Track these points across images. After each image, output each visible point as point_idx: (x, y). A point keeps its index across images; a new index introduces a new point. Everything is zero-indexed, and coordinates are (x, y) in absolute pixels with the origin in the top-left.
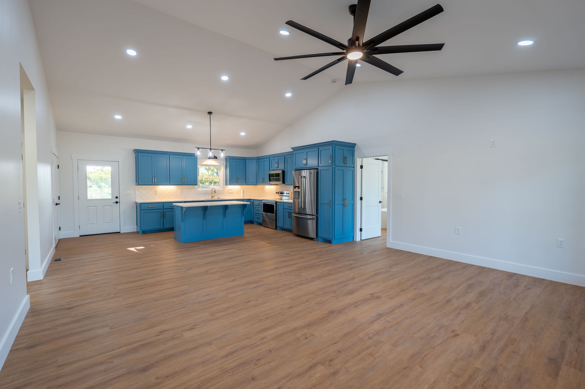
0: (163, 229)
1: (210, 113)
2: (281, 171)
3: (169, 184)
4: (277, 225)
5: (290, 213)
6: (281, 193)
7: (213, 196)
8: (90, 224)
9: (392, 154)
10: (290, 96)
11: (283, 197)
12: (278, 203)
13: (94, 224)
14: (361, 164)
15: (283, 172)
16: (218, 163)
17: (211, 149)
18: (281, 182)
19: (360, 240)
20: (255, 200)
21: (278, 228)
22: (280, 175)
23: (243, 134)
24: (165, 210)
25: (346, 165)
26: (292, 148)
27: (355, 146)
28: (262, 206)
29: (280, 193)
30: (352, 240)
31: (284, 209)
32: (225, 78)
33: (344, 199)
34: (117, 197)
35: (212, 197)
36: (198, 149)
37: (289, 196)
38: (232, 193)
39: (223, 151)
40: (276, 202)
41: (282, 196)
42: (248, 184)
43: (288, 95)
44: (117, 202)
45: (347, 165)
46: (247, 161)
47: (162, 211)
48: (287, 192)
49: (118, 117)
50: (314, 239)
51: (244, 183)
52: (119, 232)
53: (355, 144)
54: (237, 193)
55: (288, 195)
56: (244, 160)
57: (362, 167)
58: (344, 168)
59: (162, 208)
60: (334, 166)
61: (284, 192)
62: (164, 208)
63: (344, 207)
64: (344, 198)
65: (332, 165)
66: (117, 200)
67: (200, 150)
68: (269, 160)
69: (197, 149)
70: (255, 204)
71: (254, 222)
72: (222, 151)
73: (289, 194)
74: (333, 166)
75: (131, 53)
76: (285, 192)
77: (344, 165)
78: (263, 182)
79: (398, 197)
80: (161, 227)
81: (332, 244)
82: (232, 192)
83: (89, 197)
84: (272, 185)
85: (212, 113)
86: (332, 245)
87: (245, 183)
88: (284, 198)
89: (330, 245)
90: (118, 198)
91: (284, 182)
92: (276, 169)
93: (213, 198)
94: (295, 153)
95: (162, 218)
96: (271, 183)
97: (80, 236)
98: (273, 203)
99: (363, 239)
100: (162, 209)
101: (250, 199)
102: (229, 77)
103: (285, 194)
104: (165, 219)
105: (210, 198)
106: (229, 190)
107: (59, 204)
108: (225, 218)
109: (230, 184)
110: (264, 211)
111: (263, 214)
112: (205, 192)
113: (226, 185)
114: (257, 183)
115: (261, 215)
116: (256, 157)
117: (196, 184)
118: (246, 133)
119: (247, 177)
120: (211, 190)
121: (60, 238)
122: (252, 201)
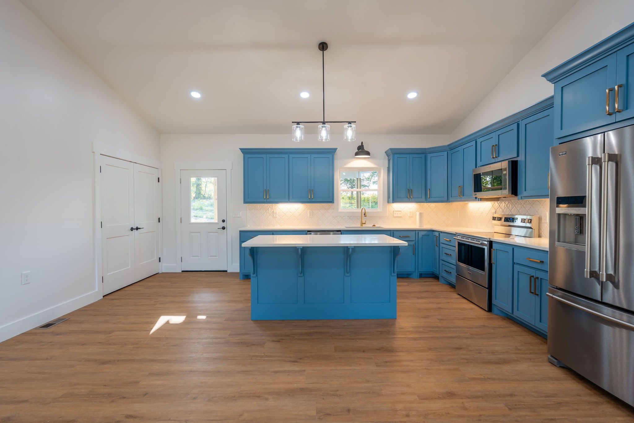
1: (323, 46)
2: (507, 162)
3: (288, 201)
4: (493, 302)
5: (535, 282)
6: (507, 220)
7: (364, 222)
8: (193, 256)
11: (513, 228)
12: (494, 246)
13: (198, 256)
15: (514, 165)
16: (374, 163)
17: (324, 123)
18: (506, 192)
20: (441, 232)
21: (494, 309)
22: (504, 172)
23: (412, 95)
26: (544, 76)
28: (455, 247)
29: (503, 219)
31: (514, 263)
34: (224, 221)
35: (362, 224)
36: (298, 123)
37: (530, 228)
38: (400, 217)
39: (351, 124)
40: (491, 243)
41: (509, 226)
42: (430, 200)
44: (224, 228)
46: (429, 156)
48: (524, 217)
49: (196, 95)
51: (422, 198)
52: (226, 271)
54: (409, 217)
55: (528, 225)
56: (422, 154)
61: (516, 217)
66: (224, 224)
67: (302, 125)
68: (475, 144)
69: (295, 125)
70: (441, 241)
71: (439, 278)
72: (349, 124)
73: (530, 221)
76: (519, 217)
78: (462, 196)
82: (399, 215)
83: (193, 220)
84: (481, 200)
87: (424, 198)
88: (515, 231)
90: (226, 221)
91: (514, 191)
92: (494, 160)
93: (364, 225)
96: (479, 195)
97: (183, 271)
98: (482, 244)
101: (433, 231)
103: (518, 223)
105: (356, 225)
106: (395, 212)
107: (140, 228)
108: (349, 275)
109: (394, 201)
110: (460, 260)
111: (457, 265)
112: (351, 216)
113: (388, 202)
114: (450, 199)
115: (454, 267)
116: (448, 145)
117: (332, 201)
118: (418, 93)
119: (429, 187)
120: (361, 211)
121: (160, 272)
122: (437, 234)
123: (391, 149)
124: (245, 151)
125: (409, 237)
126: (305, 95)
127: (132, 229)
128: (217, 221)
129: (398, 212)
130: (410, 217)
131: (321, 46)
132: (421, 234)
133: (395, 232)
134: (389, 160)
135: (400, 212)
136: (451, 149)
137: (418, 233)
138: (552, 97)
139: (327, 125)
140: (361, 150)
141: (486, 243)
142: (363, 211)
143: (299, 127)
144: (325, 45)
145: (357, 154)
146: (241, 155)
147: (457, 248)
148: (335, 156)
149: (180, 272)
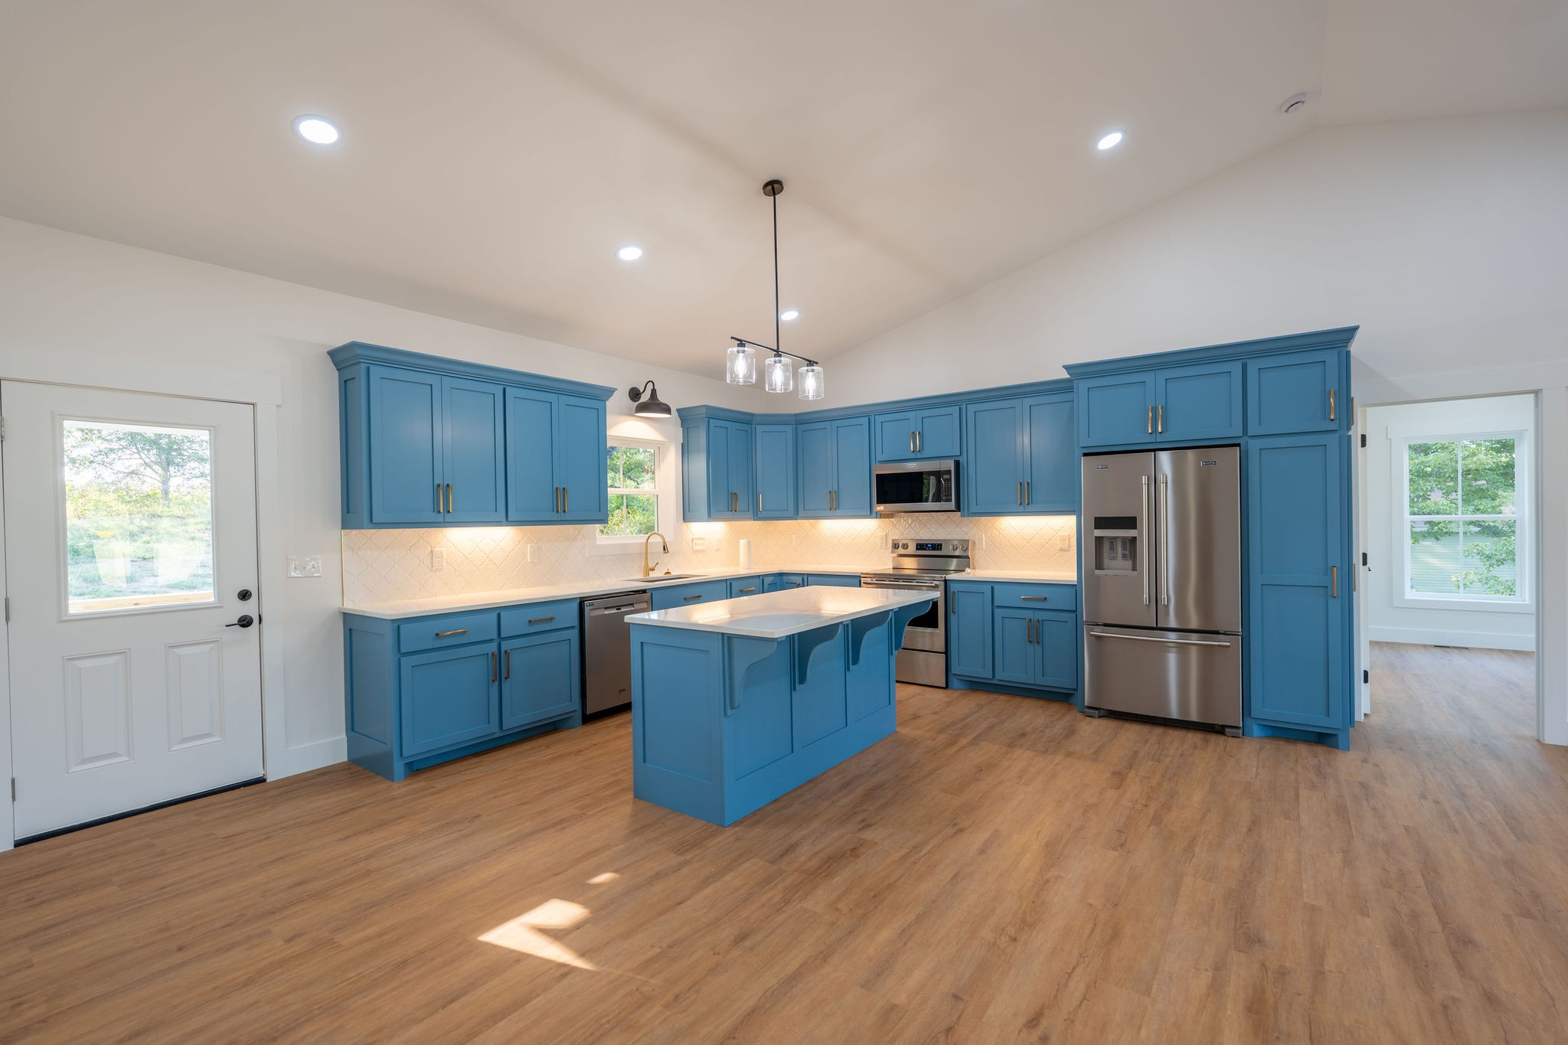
0: (496, 736)
1: (773, 187)
2: (949, 462)
3: (504, 520)
4: (952, 672)
7: (651, 565)
8: (85, 761)
12: (953, 587)
13: (115, 755)
15: (957, 464)
17: (778, 353)
19: (1363, 715)
21: (953, 682)
22: (945, 476)
24: (505, 646)
26: (1067, 368)
29: (911, 546)
31: (994, 607)
34: (244, 595)
35: (648, 572)
36: (741, 343)
38: (703, 551)
40: (946, 583)
42: (766, 514)
43: (1110, 141)
44: (245, 622)
46: (759, 429)
47: (492, 648)
50: (1227, 730)
51: (747, 510)
52: (259, 782)
54: (716, 550)
57: (1364, 441)
59: (495, 636)
62: (502, 636)
65: (1341, 428)
66: (249, 608)
68: (867, 423)
73: (966, 548)
74: (1341, 432)
80: (492, 729)
82: (703, 548)
85: (778, 182)
87: (751, 510)
90: (255, 596)
91: (958, 506)
92: (913, 456)
93: (651, 575)
94: (1082, 386)
95: (497, 683)
97: (18, 844)
100: (491, 641)
101: (784, 574)
104: (506, 686)
105: (637, 576)
106: (694, 541)
113: (684, 520)
114: (801, 512)
117: (604, 520)
119: (760, 490)
120: (645, 541)
122: (796, 580)
128: (209, 599)
129: (700, 541)
131: (770, 187)
135: (702, 541)
143: (744, 352)
144: (776, 186)
149: (12, 847)
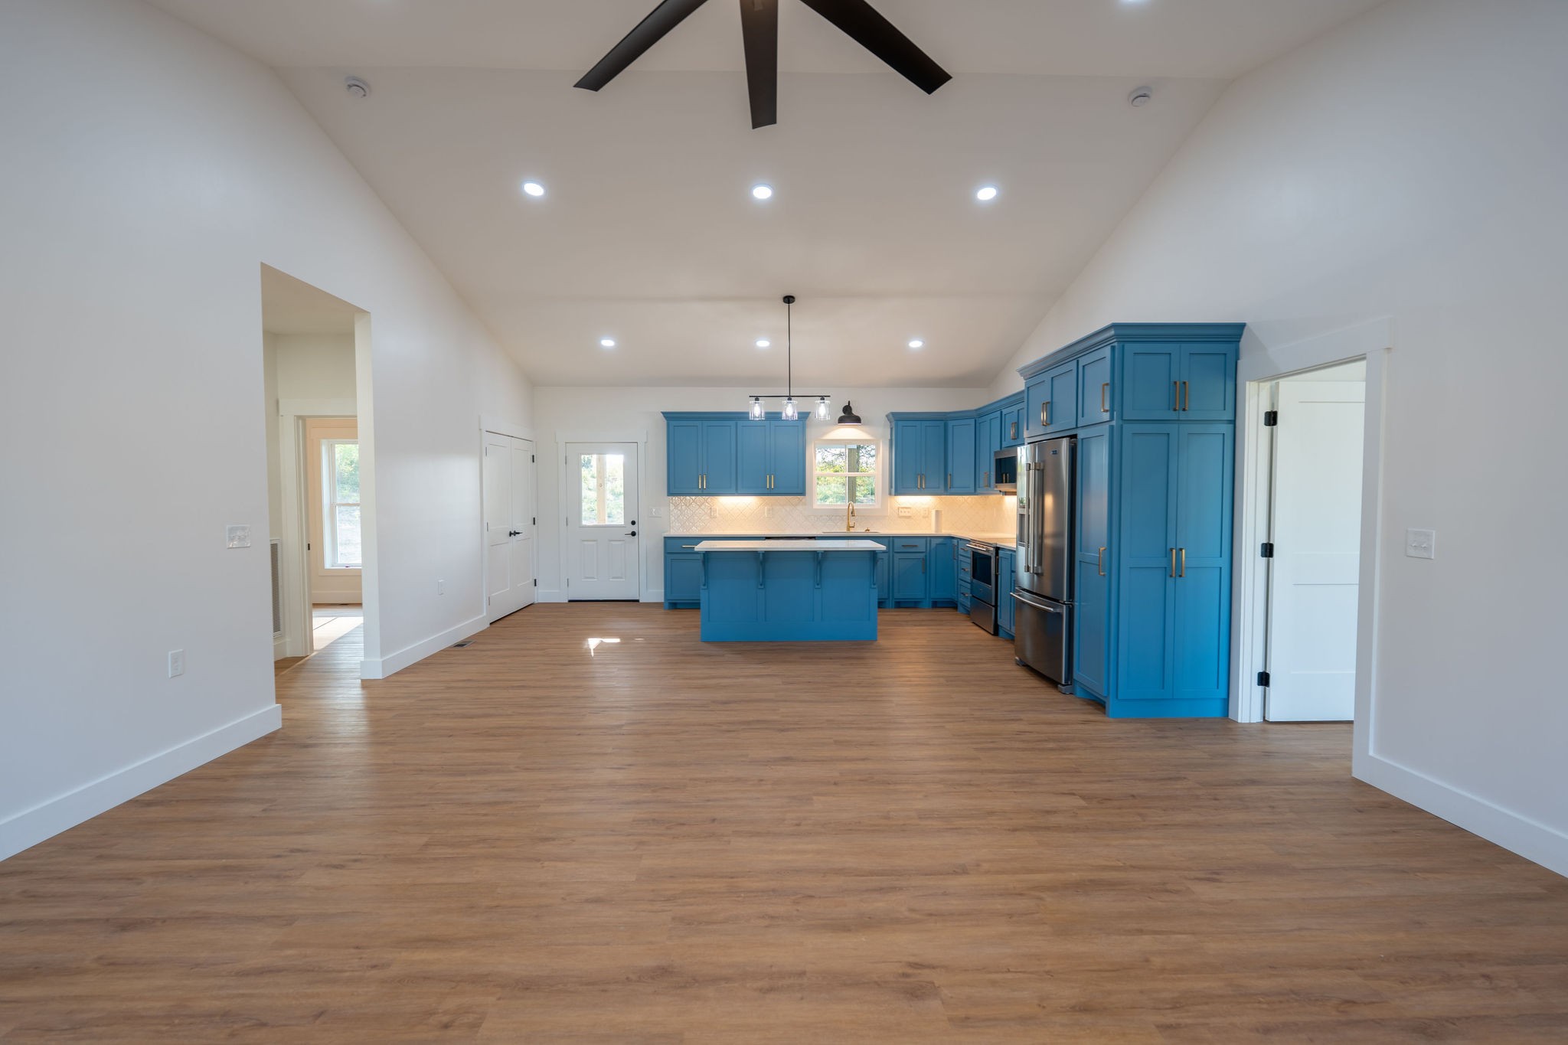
1: (789, 299)
3: (735, 492)
4: (998, 623)
7: (851, 524)
8: (585, 578)
9: (1388, 349)
10: (994, 197)
12: (998, 553)
13: (594, 577)
14: (1273, 405)
16: (869, 433)
17: (790, 398)
19: (1257, 718)
20: (961, 539)
21: (1001, 632)
23: (916, 344)
25: (1183, 416)
26: (1019, 372)
27: (1240, 336)
28: (970, 558)
30: (1216, 712)
32: (762, 193)
33: (1171, 550)
34: (633, 523)
35: (849, 527)
36: (757, 398)
38: (909, 517)
39: (824, 399)
40: (997, 549)
42: (953, 490)
43: (987, 194)
44: (633, 534)
45: (1192, 415)
46: (951, 424)
49: (608, 343)
50: (1059, 686)
51: (939, 488)
52: (638, 601)
53: (1242, 326)
54: (919, 517)
56: (942, 421)
57: (1272, 418)
58: (1171, 428)
60: (1121, 422)
63: (1170, 581)
64: (1169, 547)
65: (1112, 419)
66: (634, 528)
67: (762, 401)
68: (999, 416)
69: (753, 401)
70: (958, 552)
71: (959, 605)
72: (821, 399)
74: (1114, 423)
75: (534, 189)
77: (1173, 415)
78: (989, 487)
79: (1412, 552)
81: (1108, 716)
82: (909, 515)
83: (584, 523)
85: (793, 297)
86: (1106, 719)
87: (942, 487)
89: (1099, 717)
90: (637, 523)
92: (1013, 442)
93: (852, 530)
94: (1028, 384)
96: (1002, 487)
97: (570, 601)
98: (988, 551)
99: (1271, 718)
101: (953, 538)
102: (773, 189)
105: (842, 530)
106: (900, 509)
107: (518, 533)
108: (819, 586)
109: (897, 493)
110: (974, 576)
111: (971, 583)
112: (832, 515)
113: (890, 494)
114: (978, 490)
115: (969, 586)
116: (976, 410)
117: (803, 493)
118: (924, 342)
119: (950, 472)
120: (847, 508)
121: (536, 602)
122: (955, 541)
123: (893, 414)
124: (669, 416)
125: (916, 546)
126: (763, 344)
127: (511, 534)
128: (623, 523)
129: (906, 510)
130: (924, 517)
131: (786, 298)
132: (934, 542)
133: (896, 540)
134: (891, 429)
135: (909, 510)
136: (981, 416)
137: (930, 541)
138: (1023, 392)
139: (794, 401)
140: (849, 416)
141: (992, 549)
142: (851, 507)
143: (759, 403)
145: (841, 420)
146: (663, 422)
147: (970, 561)
148: (807, 422)
149: (567, 601)
